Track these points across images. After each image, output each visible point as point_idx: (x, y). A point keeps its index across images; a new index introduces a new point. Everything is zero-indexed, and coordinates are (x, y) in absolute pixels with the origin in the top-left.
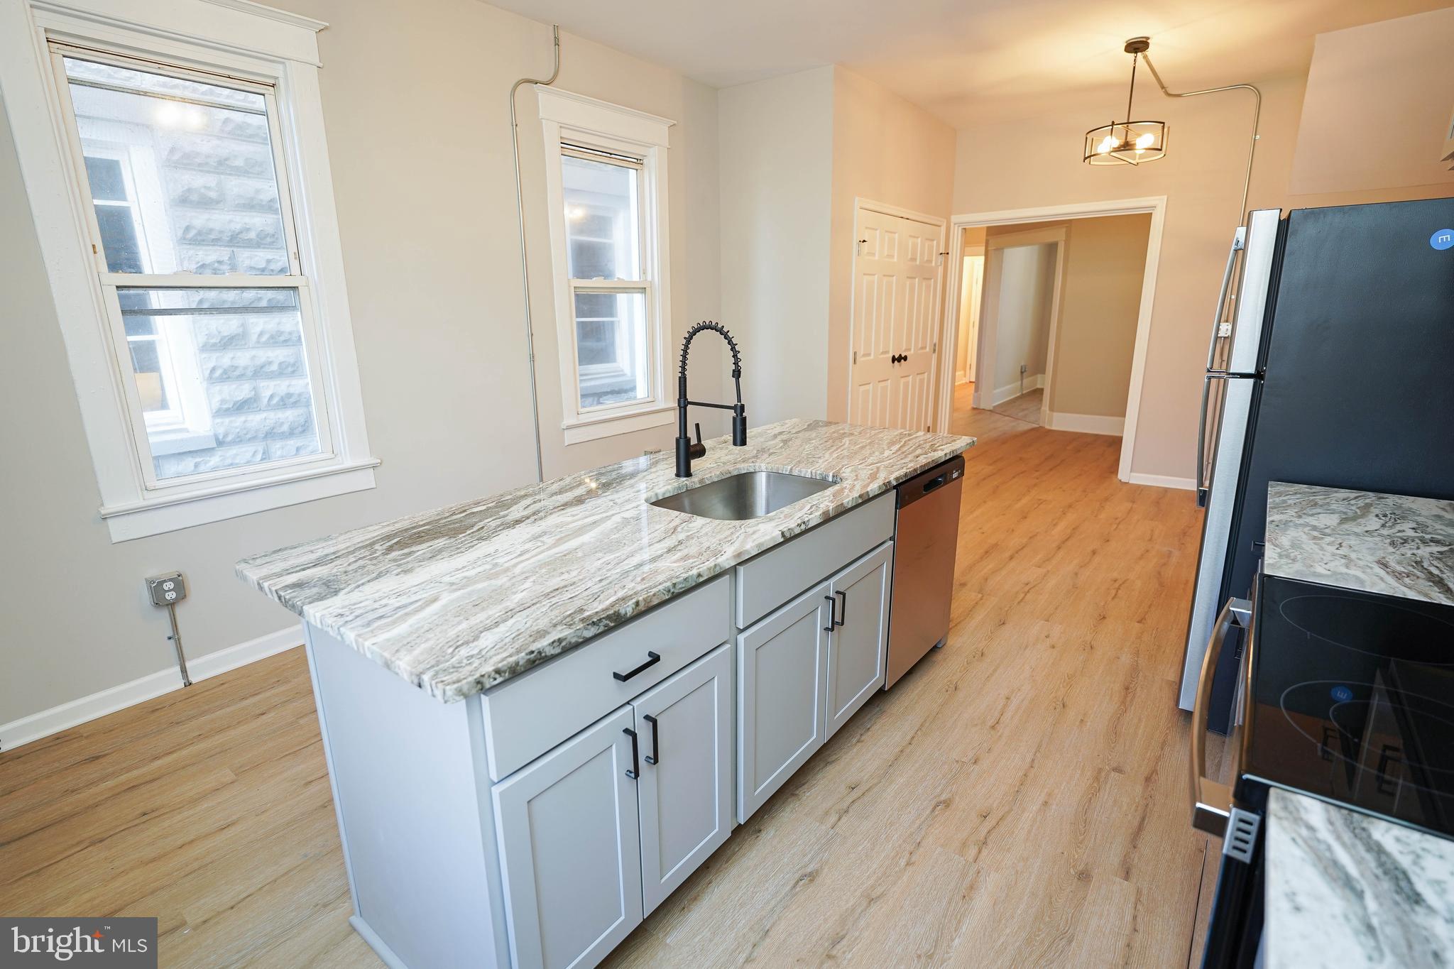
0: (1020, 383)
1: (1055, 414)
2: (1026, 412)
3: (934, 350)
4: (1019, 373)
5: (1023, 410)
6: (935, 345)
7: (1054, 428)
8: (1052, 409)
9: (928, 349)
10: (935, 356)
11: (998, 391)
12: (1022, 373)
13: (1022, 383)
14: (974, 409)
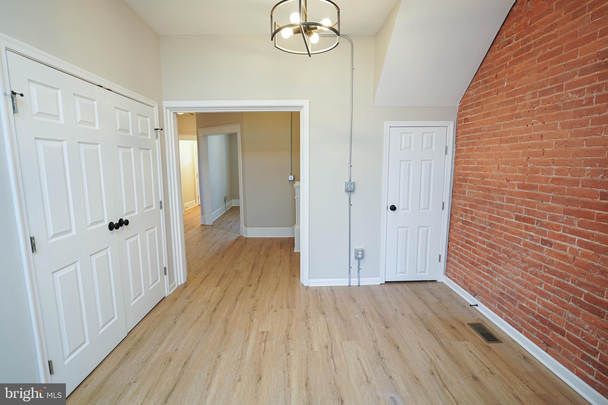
0: (224, 205)
1: (248, 228)
2: (231, 224)
3: (161, 207)
4: (224, 200)
5: (229, 222)
6: (161, 203)
7: (249, 236)
8: (246, 226)
9: (154, 207)
10: (162, 212)
11: (214, 212)
12: (225, 200)
13: (225, 205)
14: (202, 225)
